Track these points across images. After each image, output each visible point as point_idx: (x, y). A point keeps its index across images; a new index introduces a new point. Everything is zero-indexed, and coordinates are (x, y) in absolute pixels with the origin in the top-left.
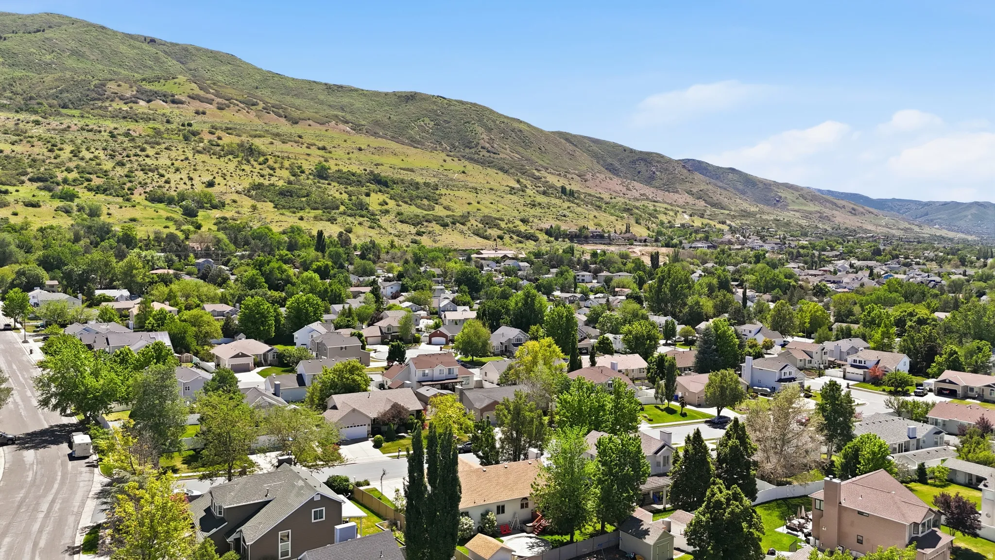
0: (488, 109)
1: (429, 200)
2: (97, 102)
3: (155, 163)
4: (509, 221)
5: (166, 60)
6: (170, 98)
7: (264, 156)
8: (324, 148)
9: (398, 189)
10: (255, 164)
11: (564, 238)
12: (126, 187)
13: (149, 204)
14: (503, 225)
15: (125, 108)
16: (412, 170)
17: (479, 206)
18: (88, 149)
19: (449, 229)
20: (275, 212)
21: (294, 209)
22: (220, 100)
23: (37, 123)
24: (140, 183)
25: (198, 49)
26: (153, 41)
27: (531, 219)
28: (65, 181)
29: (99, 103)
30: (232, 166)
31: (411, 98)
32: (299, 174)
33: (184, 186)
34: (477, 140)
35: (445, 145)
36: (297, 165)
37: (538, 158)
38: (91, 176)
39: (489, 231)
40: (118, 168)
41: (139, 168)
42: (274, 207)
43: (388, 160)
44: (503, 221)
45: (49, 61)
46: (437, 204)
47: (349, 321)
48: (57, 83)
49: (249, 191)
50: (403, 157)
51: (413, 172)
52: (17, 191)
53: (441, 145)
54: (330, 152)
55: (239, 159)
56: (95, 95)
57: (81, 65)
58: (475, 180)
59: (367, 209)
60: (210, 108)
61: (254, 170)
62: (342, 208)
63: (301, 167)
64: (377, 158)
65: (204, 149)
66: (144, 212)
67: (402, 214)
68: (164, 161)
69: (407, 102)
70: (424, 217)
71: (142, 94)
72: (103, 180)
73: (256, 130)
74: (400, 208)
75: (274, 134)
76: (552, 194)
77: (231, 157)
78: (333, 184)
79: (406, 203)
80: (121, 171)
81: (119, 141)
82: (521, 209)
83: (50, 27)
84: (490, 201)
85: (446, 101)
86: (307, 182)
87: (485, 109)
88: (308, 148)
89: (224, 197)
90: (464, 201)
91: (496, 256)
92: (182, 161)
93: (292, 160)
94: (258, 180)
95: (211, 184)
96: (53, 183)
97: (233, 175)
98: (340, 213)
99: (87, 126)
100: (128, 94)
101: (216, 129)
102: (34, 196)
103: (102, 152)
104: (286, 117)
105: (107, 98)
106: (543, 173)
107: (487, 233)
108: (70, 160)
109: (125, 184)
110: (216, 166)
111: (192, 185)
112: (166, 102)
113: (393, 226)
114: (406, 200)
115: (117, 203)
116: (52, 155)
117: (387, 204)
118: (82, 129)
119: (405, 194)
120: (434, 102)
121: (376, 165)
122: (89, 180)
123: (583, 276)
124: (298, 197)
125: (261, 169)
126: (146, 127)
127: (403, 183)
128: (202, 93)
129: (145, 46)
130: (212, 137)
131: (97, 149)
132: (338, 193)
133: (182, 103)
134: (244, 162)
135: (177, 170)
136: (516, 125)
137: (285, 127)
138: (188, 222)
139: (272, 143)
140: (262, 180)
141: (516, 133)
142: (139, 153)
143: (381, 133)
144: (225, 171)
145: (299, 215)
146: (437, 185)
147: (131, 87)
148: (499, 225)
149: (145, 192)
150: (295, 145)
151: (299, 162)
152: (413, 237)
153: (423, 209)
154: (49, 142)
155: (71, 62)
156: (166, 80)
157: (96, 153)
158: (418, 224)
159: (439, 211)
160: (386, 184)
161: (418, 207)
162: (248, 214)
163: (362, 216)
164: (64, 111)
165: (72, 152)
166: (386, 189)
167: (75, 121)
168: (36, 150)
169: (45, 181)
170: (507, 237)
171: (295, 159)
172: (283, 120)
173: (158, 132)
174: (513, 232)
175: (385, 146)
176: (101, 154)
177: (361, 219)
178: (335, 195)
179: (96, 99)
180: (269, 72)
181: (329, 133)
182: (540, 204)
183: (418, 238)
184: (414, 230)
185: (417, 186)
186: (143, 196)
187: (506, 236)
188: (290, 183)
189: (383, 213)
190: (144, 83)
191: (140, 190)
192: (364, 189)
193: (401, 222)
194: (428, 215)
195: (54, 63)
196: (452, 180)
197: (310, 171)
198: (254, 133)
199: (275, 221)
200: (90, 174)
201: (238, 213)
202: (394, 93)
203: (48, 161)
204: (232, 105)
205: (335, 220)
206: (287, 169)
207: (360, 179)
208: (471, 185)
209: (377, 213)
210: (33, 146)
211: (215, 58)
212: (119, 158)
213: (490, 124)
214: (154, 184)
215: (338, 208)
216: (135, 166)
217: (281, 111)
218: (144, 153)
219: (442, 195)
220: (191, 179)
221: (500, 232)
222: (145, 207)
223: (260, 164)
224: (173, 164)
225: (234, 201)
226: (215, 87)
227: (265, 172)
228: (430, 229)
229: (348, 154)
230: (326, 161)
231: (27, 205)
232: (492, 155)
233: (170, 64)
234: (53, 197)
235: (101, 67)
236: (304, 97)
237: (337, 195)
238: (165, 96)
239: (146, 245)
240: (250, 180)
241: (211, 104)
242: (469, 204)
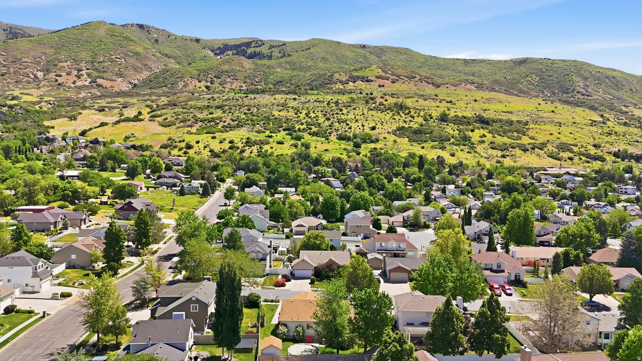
0: (586, 63)
1: (518, 133)
2: (328, 85)
3: (346, 117)
4: (582, 146)
5: (369, 57)
6: (366, 79)
7: (408, 109)
8: (451, 102)
9: (496, 126)
10: (402, 114)
11: (630, 159)
12: (328, 132)
13: (337, 141)
14: (575, 149)
15: (341, 87)
16: (511, 113)
17: (559, 136)
18: (314, 112)
19: (528, 153)
20: (408, 144)
21: (419, 142)
22: (393, 77)
23: (295, 99)
24: (335, 129)
25: (388, 48)
26: (364, 46)
27: (602, 145)
28: (299, 130)
29: (330, 86)
30: (388, 116)
31: (523, 62)
32: (429, 119)
33: (359, 130)
34: (573, 87)
35: (546, 93)
36: (428, 114)
37: (629, 97)
38: (312, 127)
39: (562, 154)
40: (326, 122)
41: (337, 121)
42: (409, 141)
43: (493, 107)
44: (577, 146)
45: (310, 65)
46: (524, 135)
47: (387, 211)
48: (311, 77)
49: (395, 132)
50: (506, 104)
51: (512, 113)
52: (276, 136)
53: (543, 92)
54: (454, 104)
55: (394, 112)
56: (328, 82)
57: (326, 65)
58: (561, 117)
59: (469, 140)
60: (387, 83)
61: (400, 118)
62: (452, 140)
63: (431, 115)
64: (486, 106)
65: (374, 108)
66: (333, 146)
67: (494, 143)
68: (351, 116)
69: (520, 65)
70: (510, 145)
71: (351, 78)
72: (317, 128)
73: (409, 94)
74: (494, 139)
75: (420, 95)
76: (632, 124)
77: (389, 111)
78: (450, 124)
79: (500, 135)
80: (327, 123)
81: (330, 106)
82: (597, 137)
83: (313, 46)
84: (570, 131)
85: (550, 61)
86: (433, 124)
87: (583, 63)
88: (440, 102)
89: (379, 136)
90: (547, 132)
91: (559, 172)
92: (360, 115)
93: (426, 111)
94: (402, 124)
95: (373, 128)
96: (293, 131)
97: (388, 122)
98: (450, 144)
99: (318, 99)
100: (344, 79)
101: (386, 95)
102: (283, 138)
103: (320, 113)
104: (432, 84)
105: (334, 83)
106: (631, 108)
107: (560, 156)
108: (304, 118)
109: (327, 130)
110: (379, 117)
111: (364, 129)
112: (363, 82)
113: (485, 151)
114: (500, 133)
115: (321, 141)
116: (296, 116)
117: (485, 136)
118: (316, 101)
119: (500, 130)
120: (541, 63)
121: (484, 110)
122: (310, 129)
123: (626, 189)
124: (425, 134)
125: (405, 118)
126: (347, 97)
127: (501, 122)
128: (383, 74)
129: (360, 50)
130: (382, 100)
131: (318, 112)
132: (452, 130)
133: (371, 81)
134: (396, 114)
135: (357, 121)
136: (610, 73)
137: (430, 90)
138: (354, 151)
139: (417, 101)
140: (404, 125)
141: (609, 79)
142: (339, 112)
143: (497, 89)
144: (383, 120)
145: (422, 145)
146: (528, 122)
147: (346, 75)
148: (572, 149)
149: (337, 135)
150: (432, 101)
151: (430, 112)
152: (498, 159)
153: (512, 139)
154: (296, 109)
155: (321, 65)
156: (365, 69)
157: (317, 114)
158: (505, 149)
159: (525, 140)
160: (487, 123)
161: (509, 138)
162: (391, 145)
163: (465, 145)
164: (310, 92)
165: (306, 114)
166: (487, 126)
167: (313, 97)
168: (290, 114)
169: (290, 130)
170: (576, 159)
171: (428, 110)
172: (431, 86)
173: (353, 100)
174: (583, 155)
175: (494, 97)
176: (320, 114)
177: (463, 147)
178: (449, 132)
179: (328, 84)
180: (429, 56)
181: (457, 92)
182: (616, 133)
183: (501, 159)
184: (500, 153)
185: (511, 123)
186: (336, 137)
187: (576, 157)
188: (422, 125)
189: (480, 142)
190: (354, 71)
191: (335, 133)
192: (471, 127)
193: (492, 148)
194: (513, 143)
195: (312, 66)
196: (541, 117)
197: (436, 117)
198: (408, 95)
199: (405, 149)
200: (312, 125)
201: (385, 145)
202: (511, 60)
203: (293, 120)
204: (400, 80)
205: (445, 148)
206: (422, 117)
207: (469, 121)
208: (556, 121)
209: (476, 143)
210: (288, 112)
211: (397, 52)
212: (328, 116)
213: (586, 74)
214: (343, 129)
215: (449, 140)
216: (335, 120)
217: (430, 80)
218: (341, 112)
219: (530, 129)
220: (363, 126)
221: (571, 155)
222: (335, 142)
223: (406, 115)
224: (355, 118)
225: (385, 138)
226: (392, 70)
227: (407, 120)
228: (513, 153)
229: (467, 104)
230: (449, 110)
231: (278, 143)
232: (586, 97)
233: (371, 59)
234: (292, 139)
235: (335, 65)
236: (449, 70)
237: (451, 132)
238: (363, 78)
239: (326, 164)
240: (397, 125)
241: (388, 80)
242: (551, 134)
